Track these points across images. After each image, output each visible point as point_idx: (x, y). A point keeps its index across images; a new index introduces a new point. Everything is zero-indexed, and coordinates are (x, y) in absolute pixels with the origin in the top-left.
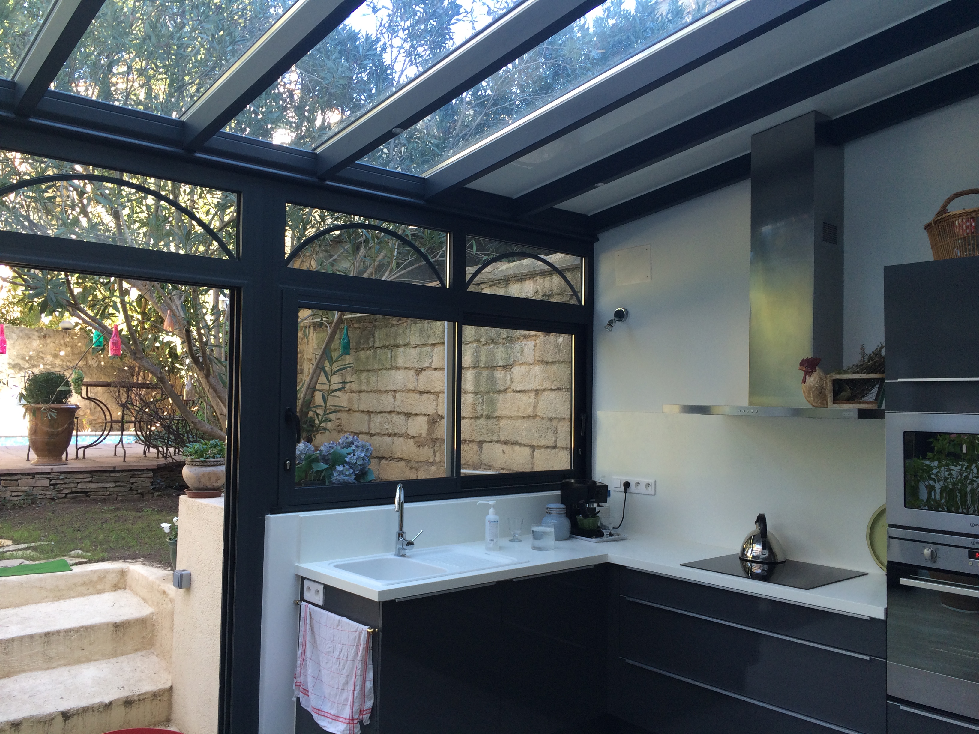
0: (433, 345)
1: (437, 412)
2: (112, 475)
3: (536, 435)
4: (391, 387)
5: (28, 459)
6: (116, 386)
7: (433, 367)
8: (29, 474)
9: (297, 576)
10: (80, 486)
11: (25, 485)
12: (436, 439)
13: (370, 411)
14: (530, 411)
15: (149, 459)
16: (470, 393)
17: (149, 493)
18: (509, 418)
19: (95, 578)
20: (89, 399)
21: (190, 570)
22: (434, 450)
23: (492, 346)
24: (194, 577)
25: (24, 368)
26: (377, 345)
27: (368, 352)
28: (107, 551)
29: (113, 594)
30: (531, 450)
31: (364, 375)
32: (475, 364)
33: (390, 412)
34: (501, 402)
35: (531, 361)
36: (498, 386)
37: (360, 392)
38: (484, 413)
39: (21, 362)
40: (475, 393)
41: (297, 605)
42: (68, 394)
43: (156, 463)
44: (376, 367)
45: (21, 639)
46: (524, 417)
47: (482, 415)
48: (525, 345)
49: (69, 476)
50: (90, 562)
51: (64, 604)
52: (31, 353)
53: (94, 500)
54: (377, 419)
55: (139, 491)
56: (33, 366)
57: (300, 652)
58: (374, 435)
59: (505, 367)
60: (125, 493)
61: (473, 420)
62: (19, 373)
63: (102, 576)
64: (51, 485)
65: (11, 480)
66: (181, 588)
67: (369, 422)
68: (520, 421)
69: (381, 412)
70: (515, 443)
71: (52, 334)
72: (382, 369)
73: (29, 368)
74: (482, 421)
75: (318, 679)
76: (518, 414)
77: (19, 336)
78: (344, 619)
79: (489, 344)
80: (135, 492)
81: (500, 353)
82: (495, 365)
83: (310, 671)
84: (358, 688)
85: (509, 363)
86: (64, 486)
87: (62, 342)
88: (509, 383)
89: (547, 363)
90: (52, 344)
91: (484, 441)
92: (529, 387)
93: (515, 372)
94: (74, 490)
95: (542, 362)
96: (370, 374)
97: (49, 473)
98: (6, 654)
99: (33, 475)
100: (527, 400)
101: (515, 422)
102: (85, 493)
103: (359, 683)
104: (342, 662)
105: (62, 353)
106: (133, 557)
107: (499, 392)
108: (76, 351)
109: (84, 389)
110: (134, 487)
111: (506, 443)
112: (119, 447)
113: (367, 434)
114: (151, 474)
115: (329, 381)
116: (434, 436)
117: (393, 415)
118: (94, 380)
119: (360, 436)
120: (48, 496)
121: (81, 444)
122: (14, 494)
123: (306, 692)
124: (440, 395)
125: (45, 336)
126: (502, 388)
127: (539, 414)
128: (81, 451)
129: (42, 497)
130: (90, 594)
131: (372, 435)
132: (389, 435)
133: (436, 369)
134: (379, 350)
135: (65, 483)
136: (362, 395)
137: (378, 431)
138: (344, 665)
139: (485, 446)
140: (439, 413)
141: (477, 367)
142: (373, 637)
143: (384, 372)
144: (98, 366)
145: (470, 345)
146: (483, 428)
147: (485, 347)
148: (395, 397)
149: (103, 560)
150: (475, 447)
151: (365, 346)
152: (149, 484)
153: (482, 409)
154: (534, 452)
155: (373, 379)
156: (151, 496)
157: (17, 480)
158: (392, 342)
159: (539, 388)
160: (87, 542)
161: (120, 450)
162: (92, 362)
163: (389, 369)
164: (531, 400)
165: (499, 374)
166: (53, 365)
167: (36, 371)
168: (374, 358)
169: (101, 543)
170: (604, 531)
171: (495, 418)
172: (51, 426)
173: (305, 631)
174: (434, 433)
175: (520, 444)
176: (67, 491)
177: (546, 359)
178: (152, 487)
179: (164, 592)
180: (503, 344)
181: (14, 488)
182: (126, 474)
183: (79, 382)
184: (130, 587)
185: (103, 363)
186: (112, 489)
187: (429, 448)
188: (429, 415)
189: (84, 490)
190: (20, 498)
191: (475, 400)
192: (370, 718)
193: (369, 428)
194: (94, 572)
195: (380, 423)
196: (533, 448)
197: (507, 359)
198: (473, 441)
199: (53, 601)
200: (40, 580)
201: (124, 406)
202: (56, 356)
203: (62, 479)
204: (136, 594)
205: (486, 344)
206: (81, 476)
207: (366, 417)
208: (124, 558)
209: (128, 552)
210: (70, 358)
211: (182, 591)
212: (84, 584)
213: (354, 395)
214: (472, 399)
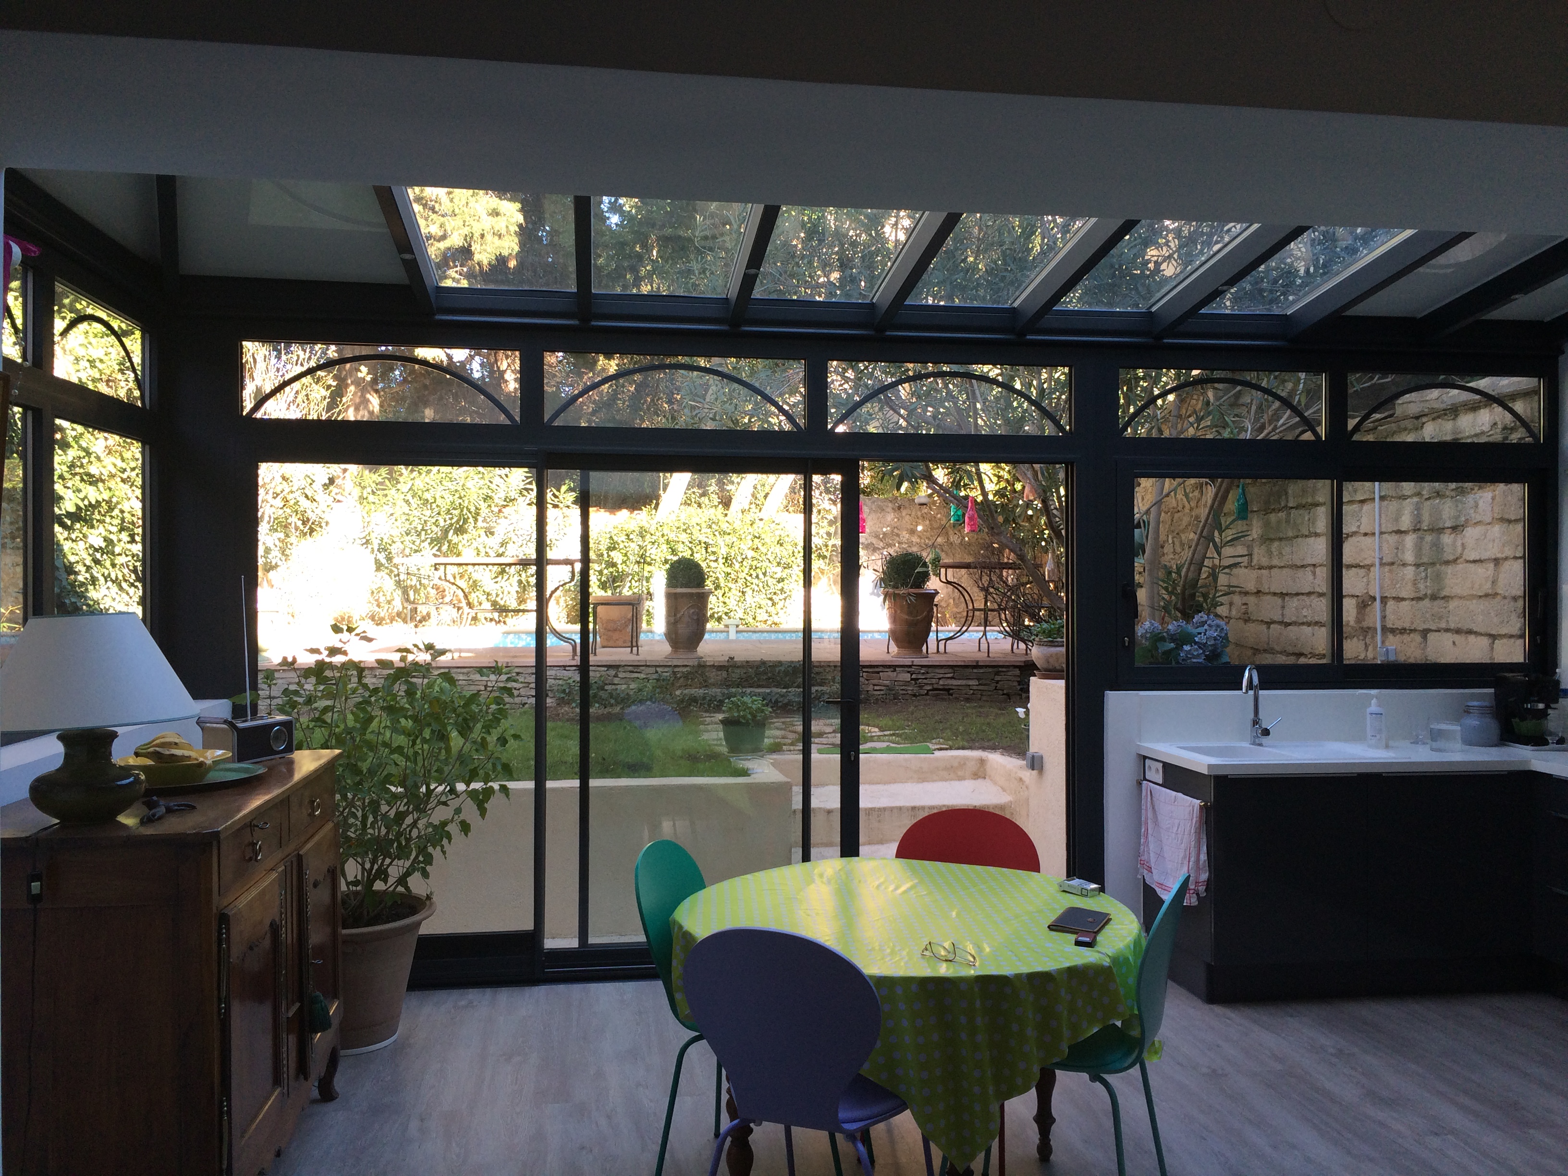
0: (1362, 502)
1: (1367, 593)
2: (975, 671)
3: (1495, 620)
4: (1309, 561)
5: (888, 652)
6: (976, 568)
7: (1362, 531)
8: (889, 666)
9: (1139, 755)
10: (941, 682)
11: (887, 677)
12: (1369, 628)
13: (1284, 592)
14: (1487, 588)
15: (1016, 655)
16: (1410, 565)
17: (1015, 694)
18: (1461, 598)
19: (956, 764)
20: (948, 583)
21: (1041, 752)
22: (1366, 643)
23: (1437, 501)
24: (1046, 759)
25: (879, 549)
26: (1290, 505)
27: (1280, 514)
28: (968, 741)
29: (973, 781)
30: (1490, 641)
31: (1276, 544)
32: (1415, 526)
33: (1309, 594)
34: (1449, 576)
35: (1489, 520)
36: (1445, 555)
37: (1271, 568)
38: (1429, 592)
39: (874, 541)
40: (1417, 566)
41: (1140, 784)
42: (925, 577)
43: (1023, 659)
44: (1290, 534)
45: (892, 809)
46: (1480, 597)
47: (1426, 595)
48: (1481, 497)
49: (930, 670)
50: (951, 748)
51: (929, 786)
52: (884, 530)
53: (956, 698)
54: (1293, 603)
55: (1005, 692)
56: (889, 545)
57: (1143, 830)
58: (1290, 624)
59: (1454, 528)
60: (990, 693)
61: (1414, 602)
62: (873, 554)
63: (963, 763)
64: (912, 679)
65: (873, 672)
66: (1033, 769)
67: (1283, 607)
68: (1474, 601)
69: (1297, 594)
70: (1470, 632)
71: (907, 504)
72: (1297, 537)
73: (884, 548)
74: (1427, 602)
75: (1160, 855)
76: (1471, 592)
77: (871, 509)
78: (1180, 795)
79: (1434, 498)
80: (1001, 692)
81: (1447, 510)
82: (1441, 526)
83: (1152, 846)
84: (1192, 859)
85: (1458, 523)
86: (925, 681)
87: (919, 514)
88: (1459, 549)
89: (1509, 521)
90: (908, 516)
91: (1430, 630)
92: (1485, 555)
93: (1467, 535)
94: (935, 686)
95: (1503, 520)
96: (1283, 543)
97: (910, 666)
98: (879, 821)
99: (893, 667)
100: (1484, 572)
101: (1468, 603)
102: (948, 690)
103: (1193, 854)
104: (1180, 836)
105: (920, 528)
106: (993, 748)
107: (1447, 563)
108: (935, 525)
109: (943, 571)
110: (998, 685)
111: (1458, 631)
112: (983, 640)
113: (1281, 623)
114: (1017, 672)
115: (1219, 554)
116: (1365, 624)
117: (1313, 597)
118: (958, 559)
119: (1272, 626)
120: (909, 692)
121: (941, 636)
122: (876, 688)
123: (1150, 870)
124: (1372, 569)
125: (899, 508)
126: (1451, 558)
127: (1500, 592)
128: (942, 644)
129: (904, 692)
130: (951, 780)
131: (1287, 625)
132: (1309, 624)
133: (1366, 534)
134: (1293, 511)
135: (926, 679)
136: (1274, 571)
137: (1294, 619)
138: (1182, 840)
139: (1431, 636)
140: (1371, 593)
141: (1419, 530)
142: (1205, 810)
143: (1300, 539)
144: (961, 543)
145: (1408, 500)
146: (1427, 612)
147: (1428, 503)
148: (1314, 573)
149: (963, 748)
150: (1418, 638)
151: (1277, 506)
152: (1016, 684)
153: (1426, 587)
154: (1493, 643)
155: (1287, 550)
156: (1018, 697)
157: (878, 673)
158: (1310, 500)
159: (1499, 555)
160: (948, 733)
161: (984, 646)
162: (955, 539)
163: (1306, 536)
164: (1489, 572)
165: (1447, 539)
166: (910, 543)
167: (892, 551)
168: (1288, 521)
169: (961, 734)
170: (1549, 738)
171: (1443, 598)
172: (910, 613)
173: (1146, 810)
174: (1364, 620)
175: (1476, 633)
176: (929, 688)
177: (1506, 516)
178: (1019, 687)
179: (1021, 779)
180: (1452, 497)
181: (876, 682)
182: (990, 670)
183: (936, 561)
184: (990, 776)
185: (967, 539)
186: (975, 688)
187: (1359, 640)
188: (1357, 596)
189: (946, 687)
190: (882, 692)
191: (1417, 574)
192: (1206, 890)
193: (1283, 615)
194: (956, 757)
195: (1297, 609)
196: (1493, 637)
197: (1457, 517)
198: (1415, 630)
199: (918, 782)
200: (906, 760)
201: (985, 590)
202: (913, 532)
203: (923, 673)
204: (995, 783)
205: (1429, 499)
206: (942, 671)
207: (1279, 601)
208: (984, 748)
209: (987, 744)
210: (928, 534)
211: (1035, 772)
212: (946, 769)
213: (1263, 571)
214: (1412, 573)
